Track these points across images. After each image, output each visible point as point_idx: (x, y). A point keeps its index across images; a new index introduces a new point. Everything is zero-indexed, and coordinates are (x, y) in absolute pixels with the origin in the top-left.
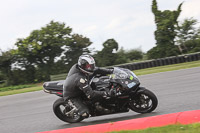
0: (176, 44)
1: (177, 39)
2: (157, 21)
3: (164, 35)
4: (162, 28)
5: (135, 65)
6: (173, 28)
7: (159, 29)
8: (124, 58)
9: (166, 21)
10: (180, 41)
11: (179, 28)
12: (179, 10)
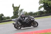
0: (18, 15)
1: (19, 14)
2: (14, 9)
3: (15, 13)
4: (15, 11)
5: (8, 20)
6: (18, 11)
7: (14, 11)
8: (5, 19)
9: (16, 9)
10: (20, 14)
11: (19, 11)
12: (19, 7)
